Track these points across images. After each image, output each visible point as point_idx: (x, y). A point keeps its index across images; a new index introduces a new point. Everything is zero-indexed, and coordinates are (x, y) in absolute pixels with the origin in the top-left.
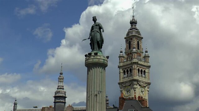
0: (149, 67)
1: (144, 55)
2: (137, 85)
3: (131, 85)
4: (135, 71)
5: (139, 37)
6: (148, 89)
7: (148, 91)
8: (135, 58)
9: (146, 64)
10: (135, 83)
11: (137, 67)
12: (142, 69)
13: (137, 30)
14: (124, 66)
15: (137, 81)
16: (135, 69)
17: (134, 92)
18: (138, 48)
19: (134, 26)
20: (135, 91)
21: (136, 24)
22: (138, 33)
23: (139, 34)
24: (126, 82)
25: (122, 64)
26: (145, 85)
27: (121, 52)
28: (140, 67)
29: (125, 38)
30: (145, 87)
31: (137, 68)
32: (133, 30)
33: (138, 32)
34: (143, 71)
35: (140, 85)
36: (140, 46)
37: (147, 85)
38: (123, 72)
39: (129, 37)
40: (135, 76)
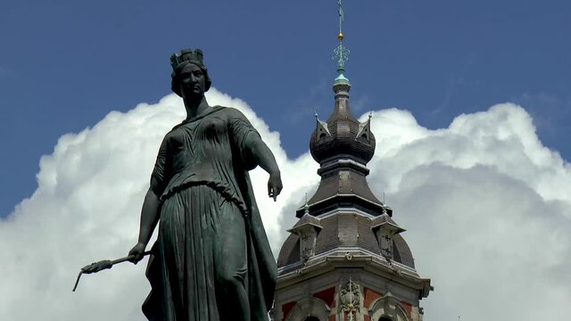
5: (395, 273)
13: (376, 209)
19: (344, 175)
21: (367, 155)
22: (386, 244)
23: (400, 252)
32: (342, 211)
33: (388, 236)
39: (304, 279)
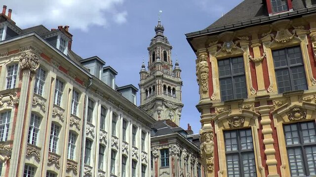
0: (181, 84)
1: (173, 69)
2: (161, 106)
3: (155, 107)
4: (159, 87)
5: (166, 45)
6: (179, 113)
7: (180, 116)
8: (158, 70)
9: (176, 80)
10: (159, 103)
11: (163, 82)
12: (170, 86)
13: (164, 37)
14: (145, 83)
15: (162, 100)
16: (159, 85)
17: (158, 116)
18: (165, 59)
19: (159, 33)
20: (159, 114)
21: (163, 30)
22: (165, 41)
23: (167, 42)
24: (148, 104)
25: (143, 82)
26: (175, 107)
27: (143, 67)
28: (167, 83)
29: (149, 49)
30: (175, 109)
31: (163, 84)
32: (159, 37)
34: (172, 88)
35: (166, 107)
36: (167, 57)
37: (177, 108)
38: (144, 91)
39: (153, 46)
40: (159, 94)
